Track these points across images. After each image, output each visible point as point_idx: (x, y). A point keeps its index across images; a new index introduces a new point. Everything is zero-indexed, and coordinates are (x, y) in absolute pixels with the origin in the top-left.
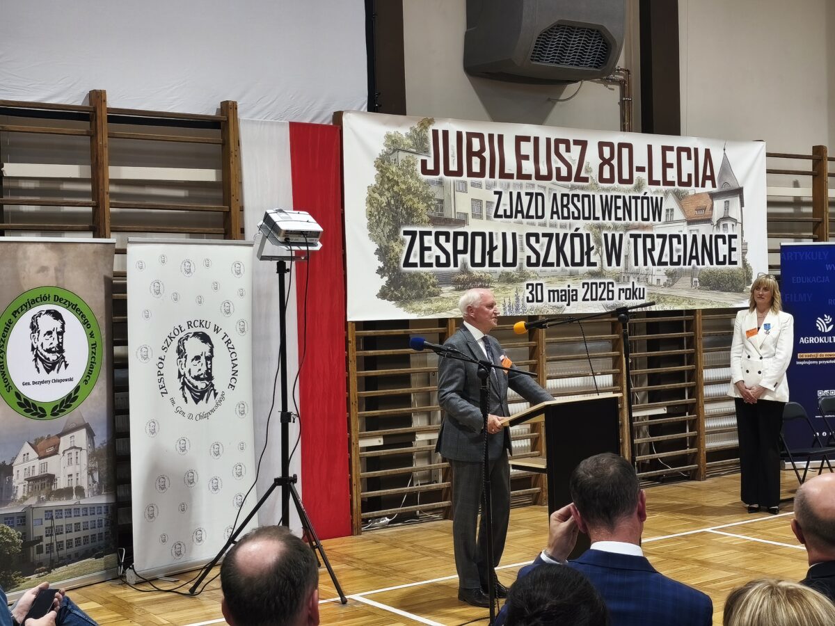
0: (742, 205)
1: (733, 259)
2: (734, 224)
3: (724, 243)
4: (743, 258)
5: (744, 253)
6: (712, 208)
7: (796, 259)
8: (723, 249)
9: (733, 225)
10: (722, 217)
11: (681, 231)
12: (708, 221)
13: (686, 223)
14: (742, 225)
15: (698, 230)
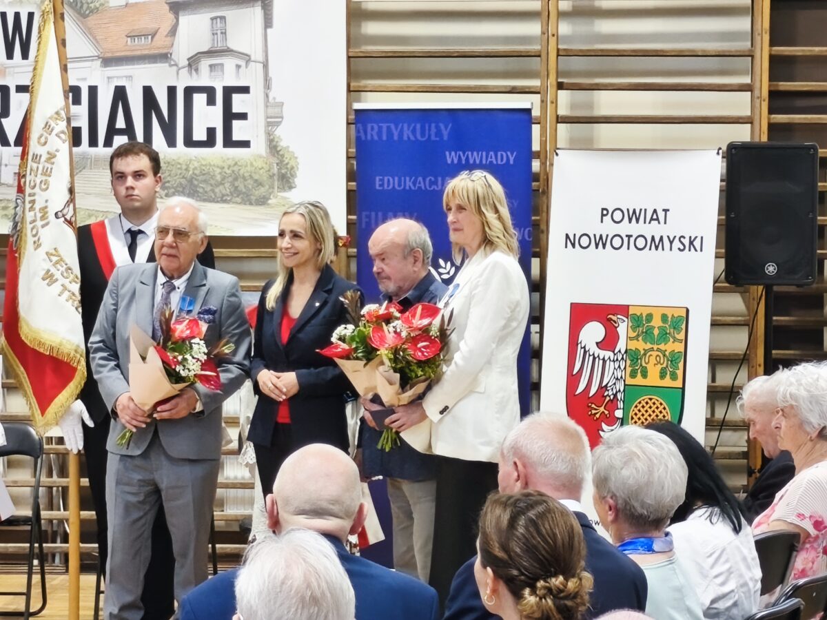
0: (268, 23)
1: (236, 136)
2: (243, 63)
3: (211, 101)
4: (269, 134)
5: (272, 122)
6: (173, 32)
7: (384, 138)
8: (207, 116)
9: (238, 67)
10: (205, 49)
11: (85, 79)
12: (164, 57)
13: (99, 62)
14: (266, 66)
15: (130, 77)
